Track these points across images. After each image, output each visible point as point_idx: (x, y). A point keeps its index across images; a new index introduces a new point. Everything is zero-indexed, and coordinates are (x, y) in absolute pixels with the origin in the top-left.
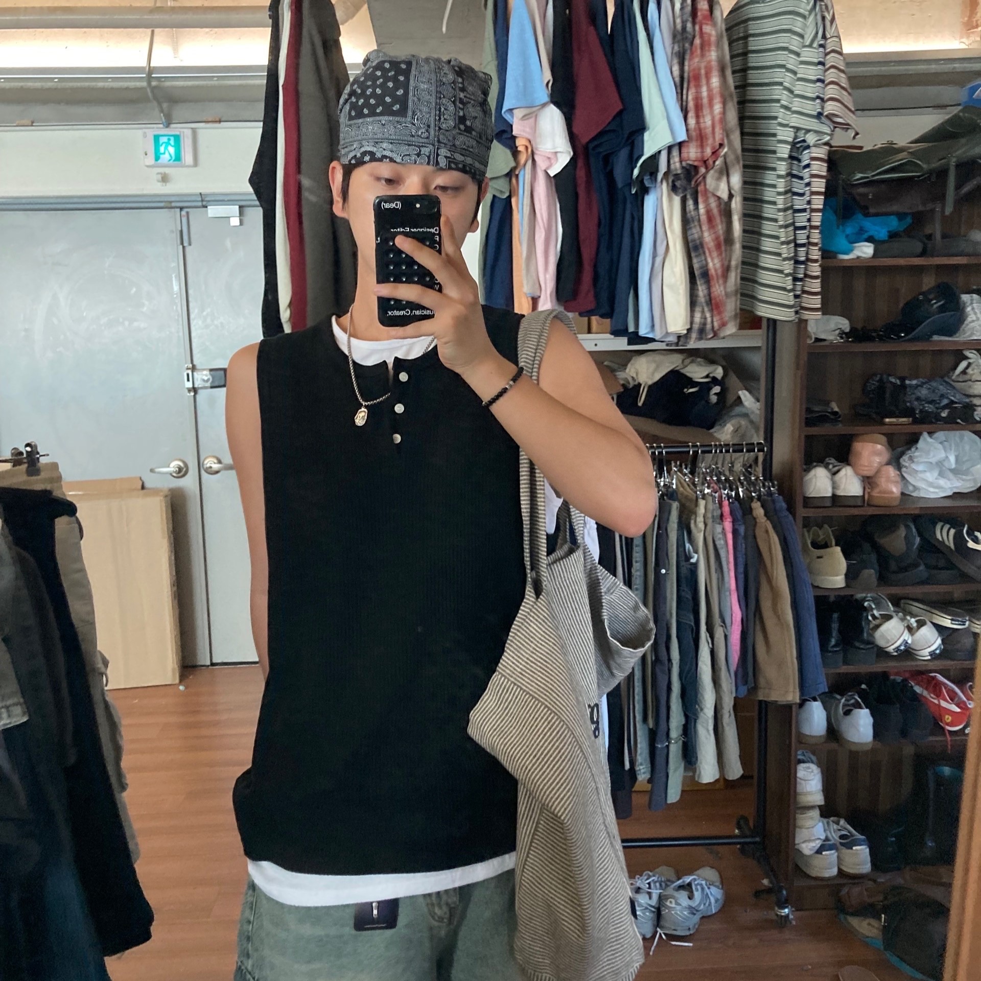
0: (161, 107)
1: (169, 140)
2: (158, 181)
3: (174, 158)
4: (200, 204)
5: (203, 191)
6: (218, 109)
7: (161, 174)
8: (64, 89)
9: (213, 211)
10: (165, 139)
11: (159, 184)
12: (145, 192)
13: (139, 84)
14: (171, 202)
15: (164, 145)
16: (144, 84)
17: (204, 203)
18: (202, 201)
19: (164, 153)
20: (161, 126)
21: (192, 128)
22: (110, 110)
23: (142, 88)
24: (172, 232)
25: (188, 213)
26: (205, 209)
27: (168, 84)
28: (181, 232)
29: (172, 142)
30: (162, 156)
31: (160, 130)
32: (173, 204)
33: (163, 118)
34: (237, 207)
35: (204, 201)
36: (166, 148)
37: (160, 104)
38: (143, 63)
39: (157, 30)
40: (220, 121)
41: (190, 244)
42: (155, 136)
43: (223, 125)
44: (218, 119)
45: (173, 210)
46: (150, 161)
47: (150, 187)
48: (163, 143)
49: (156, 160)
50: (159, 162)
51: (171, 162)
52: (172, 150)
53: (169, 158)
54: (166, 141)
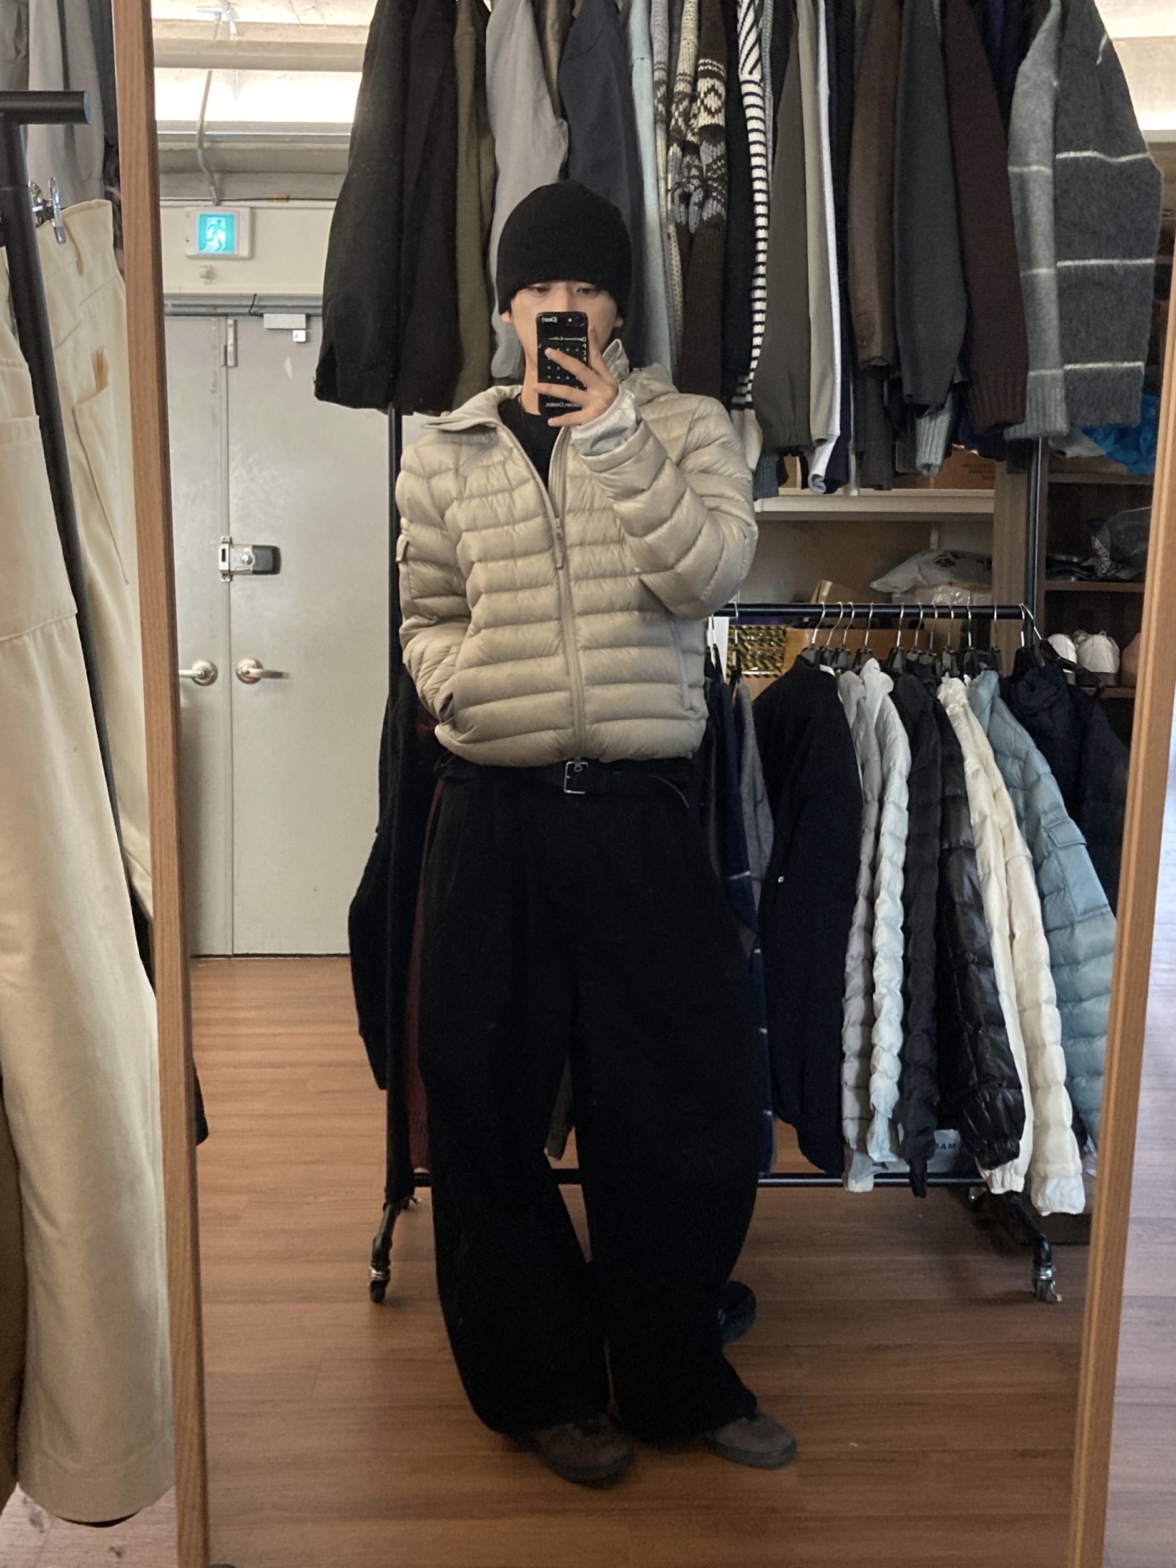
0: (212, 177)
1: (219, 221)
2: (203, 277)
3: (224, 246)
4: (254, 310)
5: (258, 293)
6: (284, 184)
7: (206, 267)
9: (271, 320)
10: (214, 221)
11: (203, 280)
12: (184, 291)
13: (185, 145)
14: (216, 306)
15: (212, 229)
16: (195, 145)
17: (260, 310)
18: (257, 306)
19: (212, 240)
20: (211, 203)
21: (252, 208)
23: (194, 151)
24: (214, 346)
25: (236, 322)
26: (259, 318)
27: (221, 145)
28: (226, 347)
29: (223, 225)
30: (208, 243)
31: (208, 208)
32: (219, 310)
33: (214, 193)
34: (303, 316)
35: (259, 307)
36: (215, 233)
37: (212, 173)
39: (215, 72)
40: (288, 199)
41: (236, 365)
42: (201, 216)
43: (291, 203)
44: (285, 197)
45: (217, 317)
46: (192, 250)
47: (190, 285)
48: (211, 226)
49: (201, 249)
50: (204, 251)
51: (220, 252)
52: (222, 236)
53: (218, 246)
54: (215, 223)
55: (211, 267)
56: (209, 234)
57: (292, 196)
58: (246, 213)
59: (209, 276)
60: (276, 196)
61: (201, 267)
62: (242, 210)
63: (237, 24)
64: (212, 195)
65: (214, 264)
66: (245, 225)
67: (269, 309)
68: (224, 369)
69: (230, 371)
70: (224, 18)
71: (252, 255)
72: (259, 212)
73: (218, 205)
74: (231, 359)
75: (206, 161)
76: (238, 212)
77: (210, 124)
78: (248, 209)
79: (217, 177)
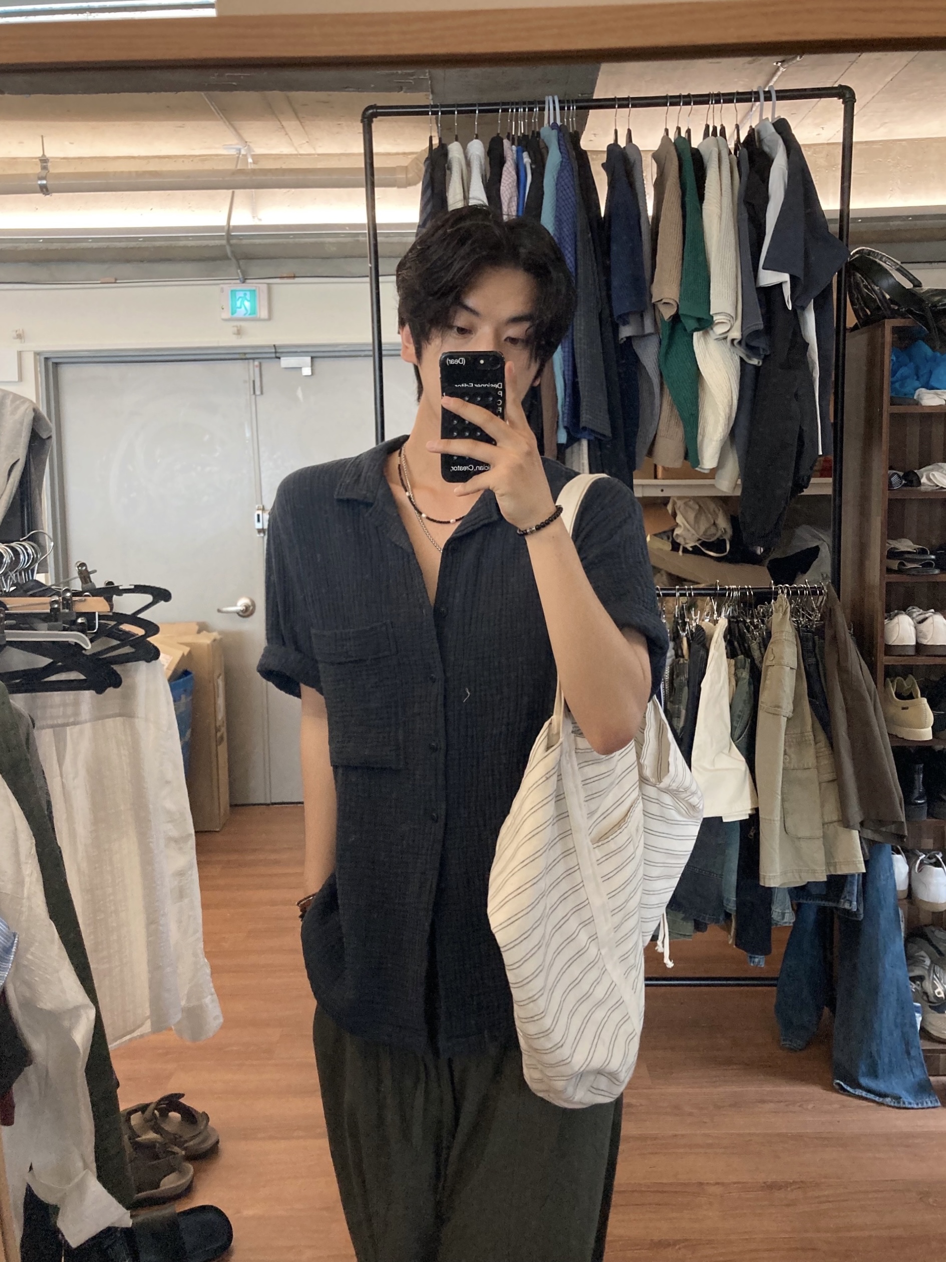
0: (239, 264)
1: (245, 294)
2: (234, 334)
3: (249, 312)
4: (273, 355)
5: (277, 343)
6: (292, 266)
7: (237, 327)
8: (146, 248)
9: (286, 362)
10: (241, 294)
11: (234, 336)
12: (221, 344)
13: (218, 242)
14: (245, 354)
15: (240, 299)
16: (224, 242)
17: (278, 355)
18: (276, 352)
19: (240, 308)
20: (238, 281)
21: (268, 284)
22: (189, 267)
23: (222, 246)
24: (245, 382)
25: (260, 364)
26: (278, 360)
27: (245, 242)
28: (254, 382)
29: (248, 297)
30: (238, 310)
31: (236, 285)
32: (248, 356)
33: (240, 274)
34: (309, 359)
35: (277, 353)
36: (242, 303)
37: (238, 260)
38: (223, 223)
39: (237, 191)
40: (294, 277)
41: (262, 393)
42: (232, 291)
43: (297, 280)
44: (292, 275)
45: (247, 361)
46: (226, 315)
47: (226, 339)
48: (240, 297)
49: (233, 314)
50: (235, 315)
51: (247, 316)
52: (247, 304)
53: (245, 312)
54: (242, 295)
55: (241, 326)
56: (238, 303)
57: (297, 275)
58: (264, 287)
59: (239, 332)
60: (285, 275)
61: (234, 326)
62: (261, 286)
63: (253, 156)
64: (238, 275)
65: (243, 324)
66: (264, 296)
67: (283, 355)
68: (253, 397)
69: (258, 398)
70: (243, 152)
71: (270, 318)
72: (274, 287)
73: (244, 282)
74: (257, 389)
75: (233, 252)
76: (259, 288)
77: (234, 227)
78: (266, 285)
79: (241, 262)
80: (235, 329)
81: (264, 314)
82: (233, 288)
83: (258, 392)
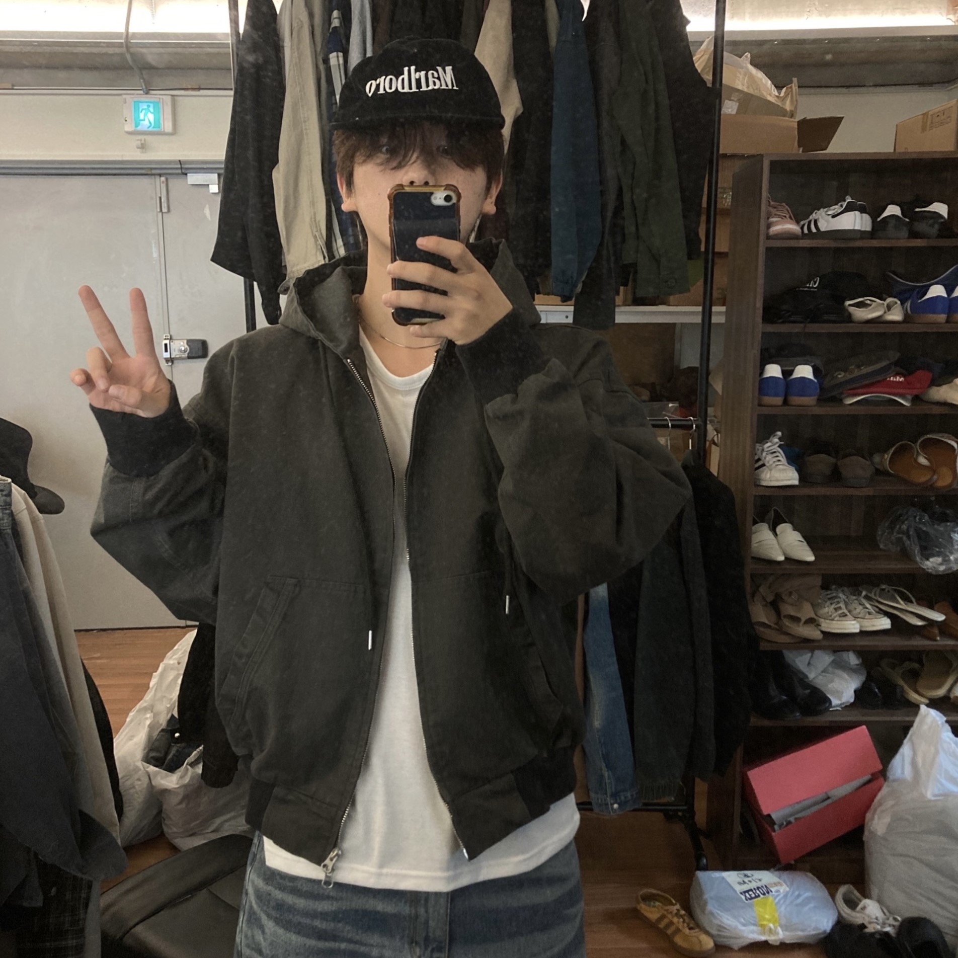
0: (142, 74)
1: (149, 106)
2: (138, 148)
4: (179, 171)
6: (197, 76)
7: (141, 140)
8: (42, 54)
9: (193, 178)
11: (139, 150)
12: (124, 159)
13: (117, 50)
14: (151, 169)
16: (123, 50)
17: (183, 171)
18: (181, 168)
20: (141, 92)
21: (171, 95)
22: (89, 75)
23: (121, 54)
24: (152, 198)
25: (167, 180)
26: (184, 176)
27: (145, 50)
28: (160, 198)
29: (151, 109)
31: (140, 96)
32: (154, 172)
34: (216, 175)
35: (183, 169)
37: (140, 71)
38: (122, 29)
40: (199, 89)
41: (168, 211)
43: (202, 92)
44: (198, 87)
45: (153, 177)
46: (129, 128)
47: (129, 153)
48: (142, 110)
49: (136, 126)
50: (139, 128)
51: (150, 129)
52: (151, 117)
53: (149, 125)
54: (146, 107)
55: (145, 140)
56: (142, 116)
57: (202, 87)
58: (168, 99)
59: (143, 147)
60: (190, 87)
61: (138, 140)
62: (165, 97)
64: (142, 86)
65: (146, 137)
66: (169, 108)
67: (190, 171)
68: (160, 214)
69: (164, 215)
72: (179, 99)
73: (147, 93)
74: (165, 207)
75: (134, 61)
76: (163, 99)
77: (134, 34)
78: (170, 97)
79: (144, 72)
80: (139, 142)
81: (168, 127)
82: (136, 100)
83: (165, 210)
